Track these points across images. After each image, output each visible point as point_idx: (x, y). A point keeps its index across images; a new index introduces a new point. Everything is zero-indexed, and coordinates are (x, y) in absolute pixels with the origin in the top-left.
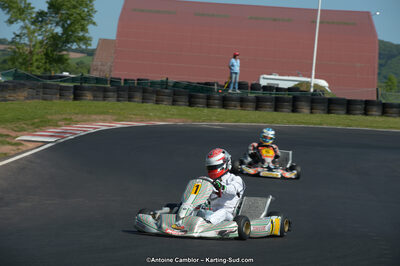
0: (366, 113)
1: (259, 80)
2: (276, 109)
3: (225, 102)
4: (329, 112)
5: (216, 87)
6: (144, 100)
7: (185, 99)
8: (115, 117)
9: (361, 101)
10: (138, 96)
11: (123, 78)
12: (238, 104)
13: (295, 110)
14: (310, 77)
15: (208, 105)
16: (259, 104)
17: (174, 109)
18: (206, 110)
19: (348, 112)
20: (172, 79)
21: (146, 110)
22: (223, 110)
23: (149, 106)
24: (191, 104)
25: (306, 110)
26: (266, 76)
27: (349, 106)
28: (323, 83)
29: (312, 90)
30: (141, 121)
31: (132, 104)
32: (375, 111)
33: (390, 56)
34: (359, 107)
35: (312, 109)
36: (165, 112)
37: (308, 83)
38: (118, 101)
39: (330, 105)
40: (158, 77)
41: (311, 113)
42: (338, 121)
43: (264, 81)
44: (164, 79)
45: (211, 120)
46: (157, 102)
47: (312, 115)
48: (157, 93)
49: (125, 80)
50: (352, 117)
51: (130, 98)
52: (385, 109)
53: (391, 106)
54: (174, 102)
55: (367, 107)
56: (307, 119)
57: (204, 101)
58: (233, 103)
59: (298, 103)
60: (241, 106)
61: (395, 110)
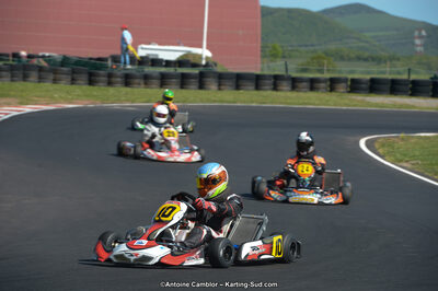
0: (275, 88)
2: (182, 88)
3: (128, 80)
4: (238, 87)
5: (110, 63)
6: (41, 79)
7: (85, 77)
8: (18, 101)
9: (270, 76)
10: (34, 75)
12: (142, 82)
13: (201, 86)
15: (110, 84)
16: (163, 81)
17: (76, 89)
18: (109, 90)
19: (258, 87)
21: (47, 91)
22: (128, 89)
23: (48, 85)
24: (91, 82)
25: (214, 87)
27: (258, 81)
31: (29, 85)
32: (285, 85)
34: (267, 82)
35: (220, 85)
38: (12, 81)
39: (238, 80)
41: (220, 89)
42: (248, 98)
46: (55, 81)
47: (221, 92)
48: (55, 72)
51: (25, 78)
52: (295, 83)
53: (301, 80)
54: (73, 81)
55: (276, 82)
57: (105, 79)
58: (137, 81)
59: (205, 79)
60: (146, 84)
61: (305, 84)
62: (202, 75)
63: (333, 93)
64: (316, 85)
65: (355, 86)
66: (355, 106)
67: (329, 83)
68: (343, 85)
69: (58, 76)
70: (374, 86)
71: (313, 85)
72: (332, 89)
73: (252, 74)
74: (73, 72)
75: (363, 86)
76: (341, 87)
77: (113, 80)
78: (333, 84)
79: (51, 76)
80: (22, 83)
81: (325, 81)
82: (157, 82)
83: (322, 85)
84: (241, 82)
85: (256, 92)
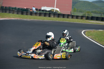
0: (68, 18)
1: (41, 8)
2: (45, 16)
3: (31, 14)
4: (58, 17)
5: (29, 10)
6: (10, 13)
7: (21, 13)
8: (1, 17)
9: (67, 15)
10: (8, 11)
11: (5, 6)
12: (35, 14)
13: (49, 16)
14: (54, 7)
15: (27, 14)
16: (40, 14)
17: (18, 15)
18: (26, 16)
19: (63, 17)
20: (17, 7)
22: (31, 16)
23: (11, 14)
24: (22, 14)
26: (43, 7)
27: (63, 16)
28: (58, 9)
29: (55, 11)
30: (8, 18)
31: (6, 14)
32: (70, 17)
33: (76, 3)
34: (66, 16)
36: (15, 16)
37: (54, 9)
39: (59, 15)
40: (14, 6)
41: (54, 17)
42: (61, 20)
43: (43, 8)
44: (15, 7)
45: (27, 19)
46: (13, 13)
47: (54, 18)
48: (13, 11)
49: (5, 7)
50: (64, 19)
51: (6, 12)
52: (73, 17)
54: (18, 13)
55: (68, 16)
56: (53, 19)
57: (26, 13)
58: (34, 14)
59: (51, 15)
60: (36, 15)
61: (75, 17)
62: (50, 14)
63: (82, 20)
64: (78, 17)
65: (88, 18)
66: (86, 23)
67: (81, 17)
68: (85, 18)
69: (14, 12)
70: (92, 18)
71: (77, 17)
72: (82, 19)
73: (62, 14)
74: (18, 11)
75: (90, 18)
76: (84, 18)
77: (28, 14)
78: (82, 17)
79: (12, 12)
80: (5, 13)
81: (80, 16)
82: (38, 15)
83: (80, 17)
84: (59, 16)
85: (63, 18)
